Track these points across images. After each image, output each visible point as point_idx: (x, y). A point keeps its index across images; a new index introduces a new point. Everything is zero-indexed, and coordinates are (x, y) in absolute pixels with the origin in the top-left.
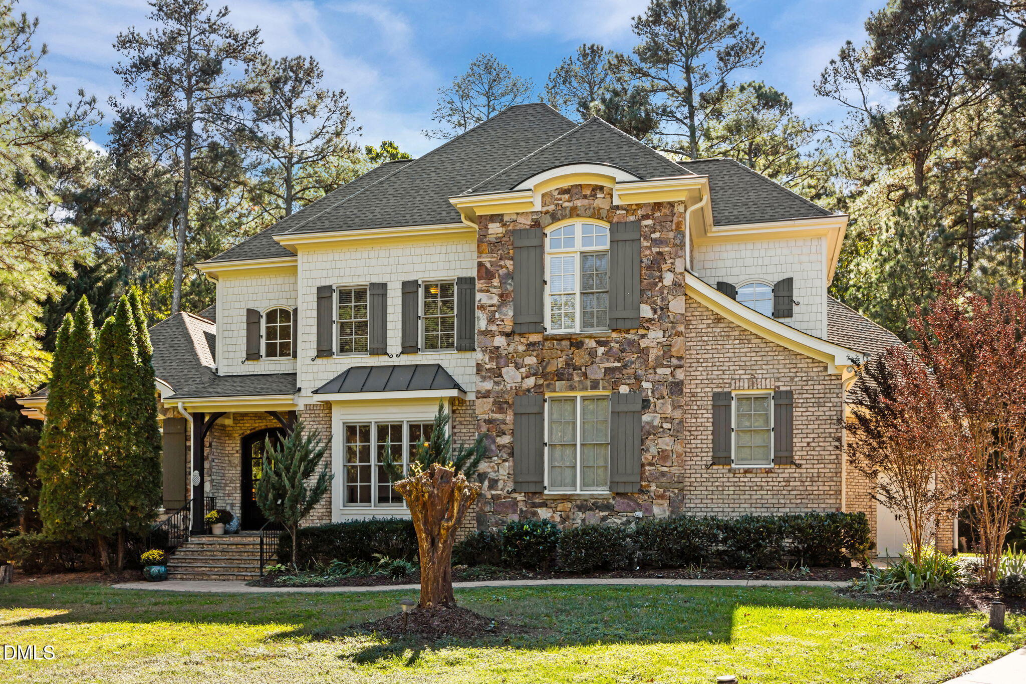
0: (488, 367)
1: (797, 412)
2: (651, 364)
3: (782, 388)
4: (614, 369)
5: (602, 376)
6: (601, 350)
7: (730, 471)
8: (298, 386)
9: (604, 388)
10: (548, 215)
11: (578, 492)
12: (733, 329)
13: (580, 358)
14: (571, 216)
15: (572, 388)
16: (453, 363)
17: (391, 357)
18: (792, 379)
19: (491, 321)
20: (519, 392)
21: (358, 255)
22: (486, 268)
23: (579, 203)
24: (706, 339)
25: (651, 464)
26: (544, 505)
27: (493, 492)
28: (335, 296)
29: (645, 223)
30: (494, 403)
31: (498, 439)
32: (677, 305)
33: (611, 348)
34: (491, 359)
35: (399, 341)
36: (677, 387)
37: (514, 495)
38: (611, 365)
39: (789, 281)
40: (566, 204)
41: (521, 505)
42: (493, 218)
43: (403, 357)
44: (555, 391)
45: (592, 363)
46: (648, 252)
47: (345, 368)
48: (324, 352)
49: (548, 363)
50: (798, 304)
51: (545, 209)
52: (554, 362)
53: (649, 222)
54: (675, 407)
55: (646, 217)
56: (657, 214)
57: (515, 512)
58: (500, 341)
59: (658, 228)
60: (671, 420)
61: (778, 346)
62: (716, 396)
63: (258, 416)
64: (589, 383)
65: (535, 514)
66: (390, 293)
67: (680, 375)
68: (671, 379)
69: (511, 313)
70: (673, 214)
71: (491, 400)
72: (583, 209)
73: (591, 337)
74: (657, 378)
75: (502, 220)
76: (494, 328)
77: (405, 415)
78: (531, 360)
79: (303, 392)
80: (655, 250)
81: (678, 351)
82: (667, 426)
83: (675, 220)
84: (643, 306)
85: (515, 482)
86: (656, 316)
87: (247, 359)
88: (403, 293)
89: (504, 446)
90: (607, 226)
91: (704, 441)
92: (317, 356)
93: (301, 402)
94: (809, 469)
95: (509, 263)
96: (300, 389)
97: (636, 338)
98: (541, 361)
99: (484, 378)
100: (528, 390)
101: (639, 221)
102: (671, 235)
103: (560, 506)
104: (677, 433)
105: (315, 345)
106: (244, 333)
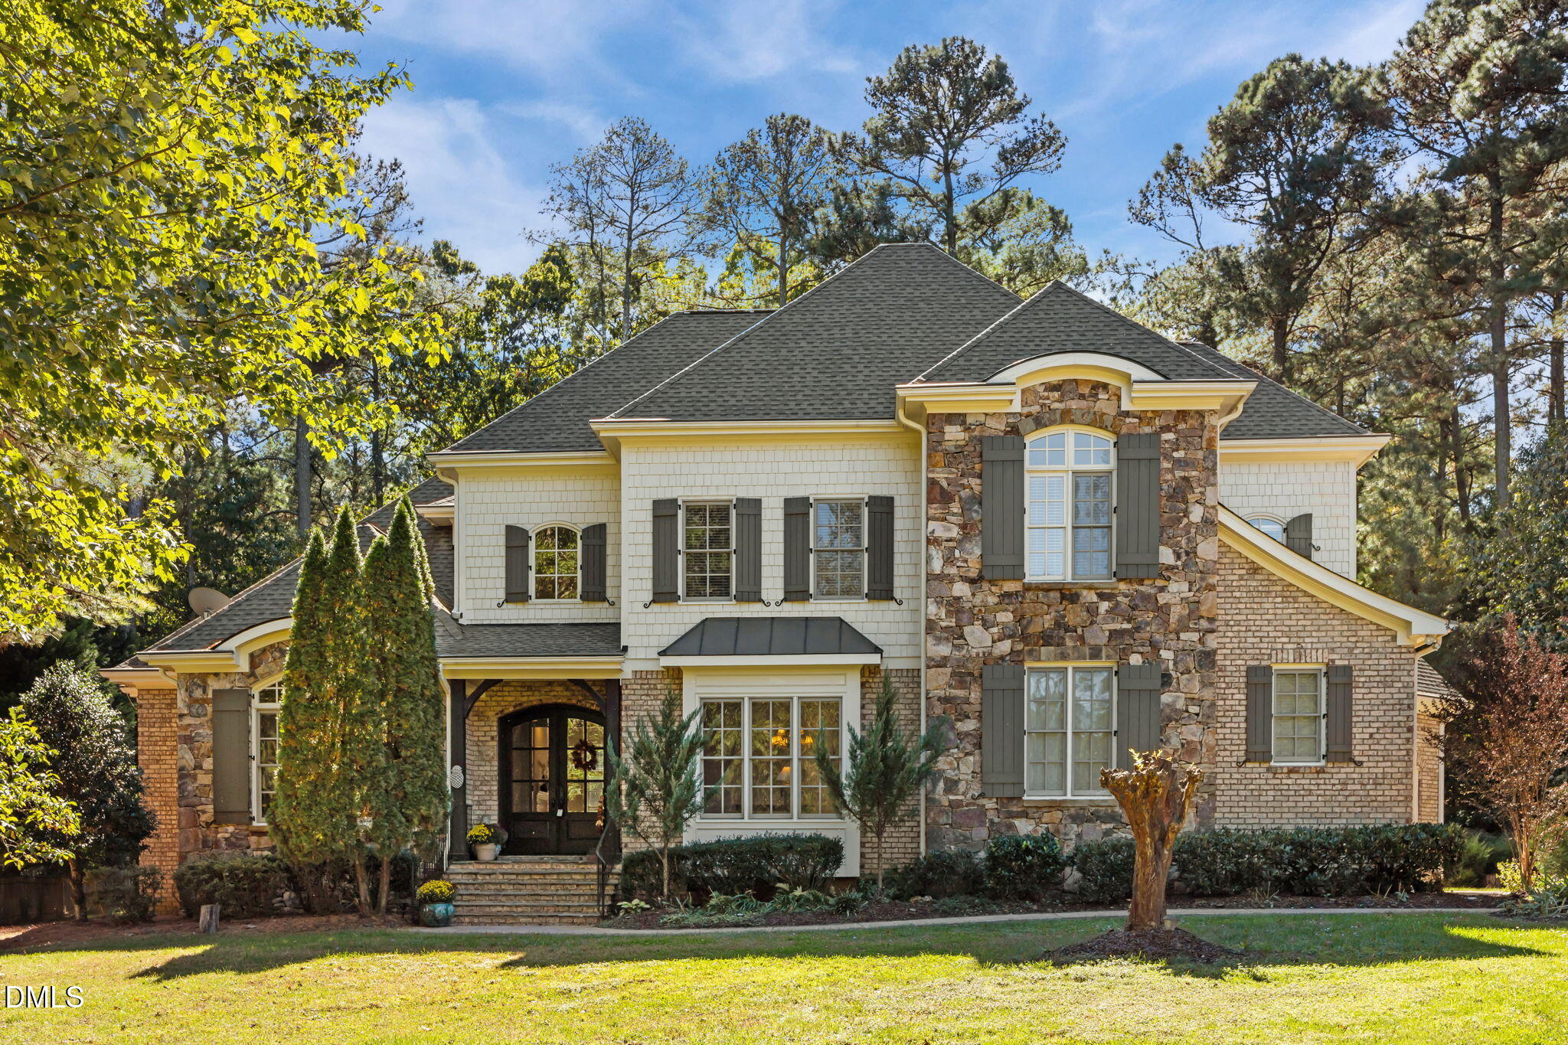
0: (943, 624)
1: (1357, 694)
2: (1173, 626)
3: (1338, 663)
4: (1121, 633)
5: (1105, 641)
6: (1104, 606)
7: (1269, 770)
8: (623, 643)
9: (1108, 657)
10: (1030, 419)
11: (1069, 797)
12: (1274, 583)
13: (1074, 616)
14: (1062, 422)
15: (1064, 657)
16: (861, 617)
17: (768, 605)
18: (1351, 650)
19: (949, 560)
20: (987, 659)
21: (717, 456)
22: (942, 487)
23: (1074, 404)
24: (1237, 594)
26: (1024, 815)
27: (952, 797)
28: (681, 515)
29: (1165, 436)
30: (953, 674)
31: (959, 724)
32: (1207, 550)
33: (1118, 604)
34: (949, 613)
35: (780, 583)
36: (1207, 659)
37: (982, 801)
38: (1118, 626)
39: (1307, 518)
40: (1056, 405)
41: (991, 815)
42: (951, 418)
43: (787, 606)
44: (1039, 660)
45: (1092, 623)
46: (1169, 477)
47: (697, 619)
48: (663, 594)
49: (1030, 622)
50: (1318, 549)
51: (1026, 410)
52: (1038, 620)
53: (1170, 436)
54: (1204, 684)
55: (1166, 429)
56: (1182, 426)
57: (982, 824)
58: (961, 589)
59: (1183, 445)
60: (1199, 702)
61: (1333, 606)
62: (1250, 670)
63: (529, 686)
64: (1087, 650)
65: (1011, 827)
66: (766, 514)
67: (1212, 642)
68: (1199, 647)
69: (978, 552)
70: (1203, 427)
71: (949, 670)
72: (1079, 414)
73: (1090, 588)
74: (1180, 646)
75: (963, 423)
77: (795, 689)
78: (1006, 617)
79: (631, 653)
80: (1179, 474)
81: (1209, 610)
82: (1194, 709)
83: (1206, 435)
84: (1161, 548)
85: (983, 783)
86: (1179, 563)
87: (507, 601)
88: (786, 515)
89: (967, 734)
90: (1112, 438)
91: (1233, 729)
92: (654, 601)
93: (627, 669)
94: (1372, 768)
95: (975, 482)
96: (625, 649)
97: (1153, 591)
98: (1019, 619)
99: (939, 640)
100: (1002, 658)
101: (1157, 434)
102: (1200, 455)
103: (1046, 817)
104: (1207, 719)
105: (649, 585)
106: (501, 562)
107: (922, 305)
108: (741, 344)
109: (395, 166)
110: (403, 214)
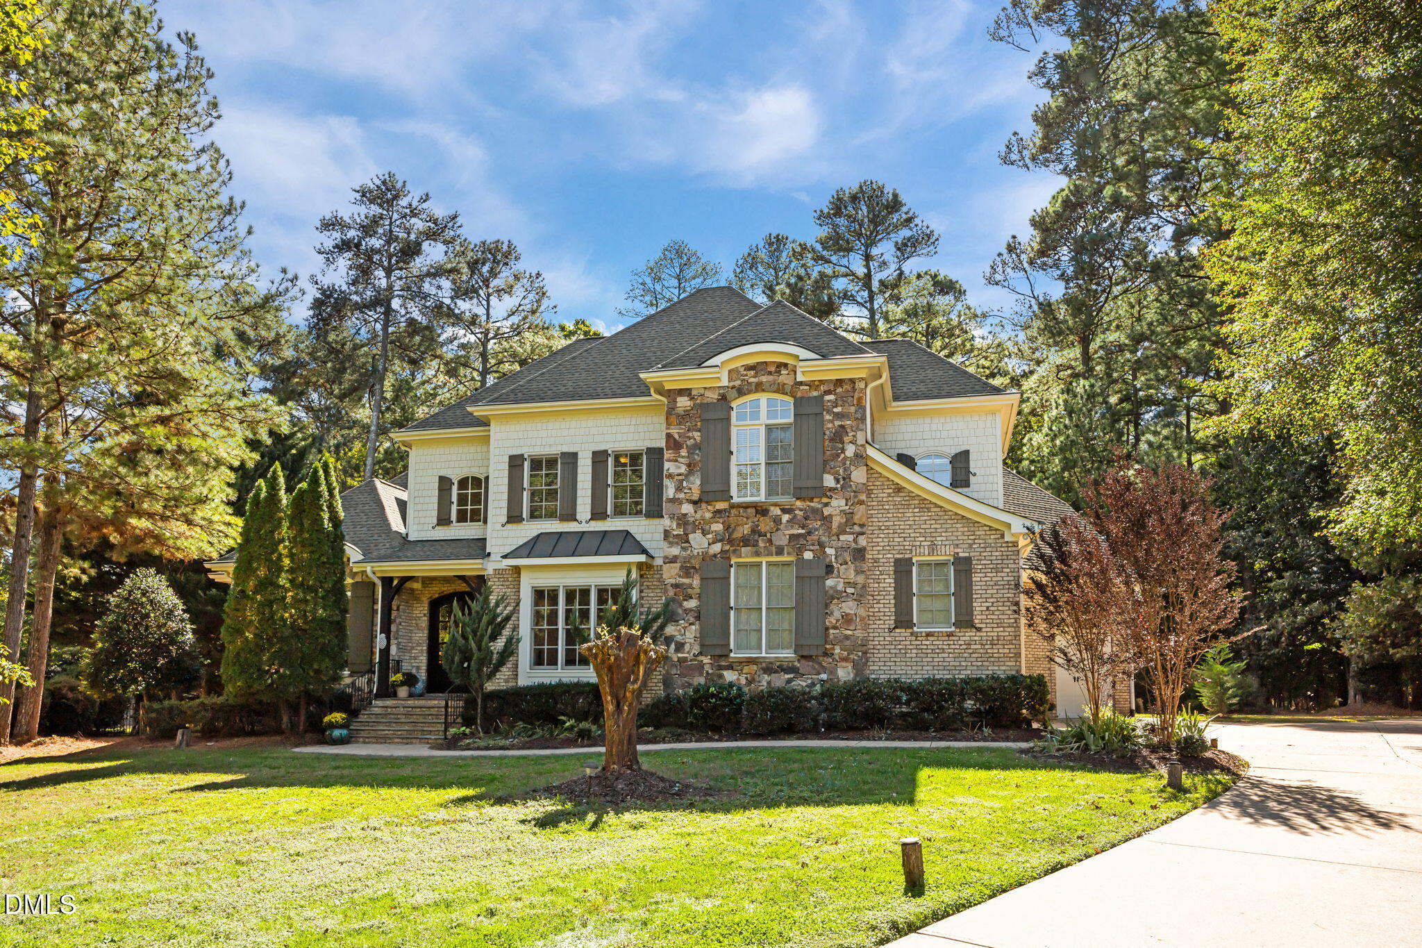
0: (675, 533)
1: (976, 577)
2: (835, 531)
3: (961, 555)
4: (800, 535)
5: (786, 542)
6: (786, 517)
7: (912, 634)
8: (487, 551)
9: (789, 554)
10: (734, 390)
11: (764, 655)
12: (913, 498)
13: (765, 525)
14: (757, 391)
15: (757, 554)
16: (642, 529)
17: (580, 523)
18: (970, 546)
19: (679, 489)
20: (706, 557)
21: (550, 425)
22: (675, 439)
23: (764, 379)
24: (887, 507)
25: (835, 628)
26: (730, 667)
27: (680, 655)
28: (527, 465)
29: (828, 398)
30: (682, 568)
31: (685, 603)
32: (859, 475)
33: (795, 516)
34: (678, 525)
35: (589, 508)
36: (859, 554)
37: (701, 658)
38: (795, 532)
39: (967, 453)
40: (752, 380)
41: (707, 667)
42: (681, 392)
43: (592, 523)
44: (740, 557)
45: (777, 530)
46: (830, 425)
47: (535, 533)
48: (514, 517)
49: (734, 530)
50: (975, 475)
51: (732, 384)
52: (741, 529)
53: (831, 397)
54: (857, 572)
55: (828, 392)
56: (839, 390)
57: (701, 674)
58: (687, 508)
59: (840, 403)
60: (854, 585)
61: (956, 514)
62: (897, 561)
63: (446, 580)
64: (774, 549)
65: (721, 676)
66: (580, 463)
67: (862, 541)
68: (853, 545)
69: (698, 482)
70: (854, 389)
71: (678, 565)
72: (768, 384)
73: (775, 505)
74: (840, 545)
75: (690, 394)
76: (681, 496)
77: (594, 580)
78: (717, 527)
79: (492, 557)
80: (837, 423)
81: (860, 519)
82: (850, 590)
83: (856, 395)
84: (826, 476)
85: (702, 645)
86: (838, 486)
87: (438, 524)
88: (593, 462)
89: (691, 610)
90: (791, 400)
91: (886, 605)
92: (508, 522)
93: (490, 567)
94: (988, 633)
95: (697, 435)
96: (489, 554)
97: (820, 506)
98: (727, 528)
99: (671, 544)
100: (715, 556)
101: (822, 396)
102: (853, 409)
103: (746, 669)
104: (859, 598)
105: (505, 511)
106: (435, 500)
109: (538, 275)
110: (545, 303)
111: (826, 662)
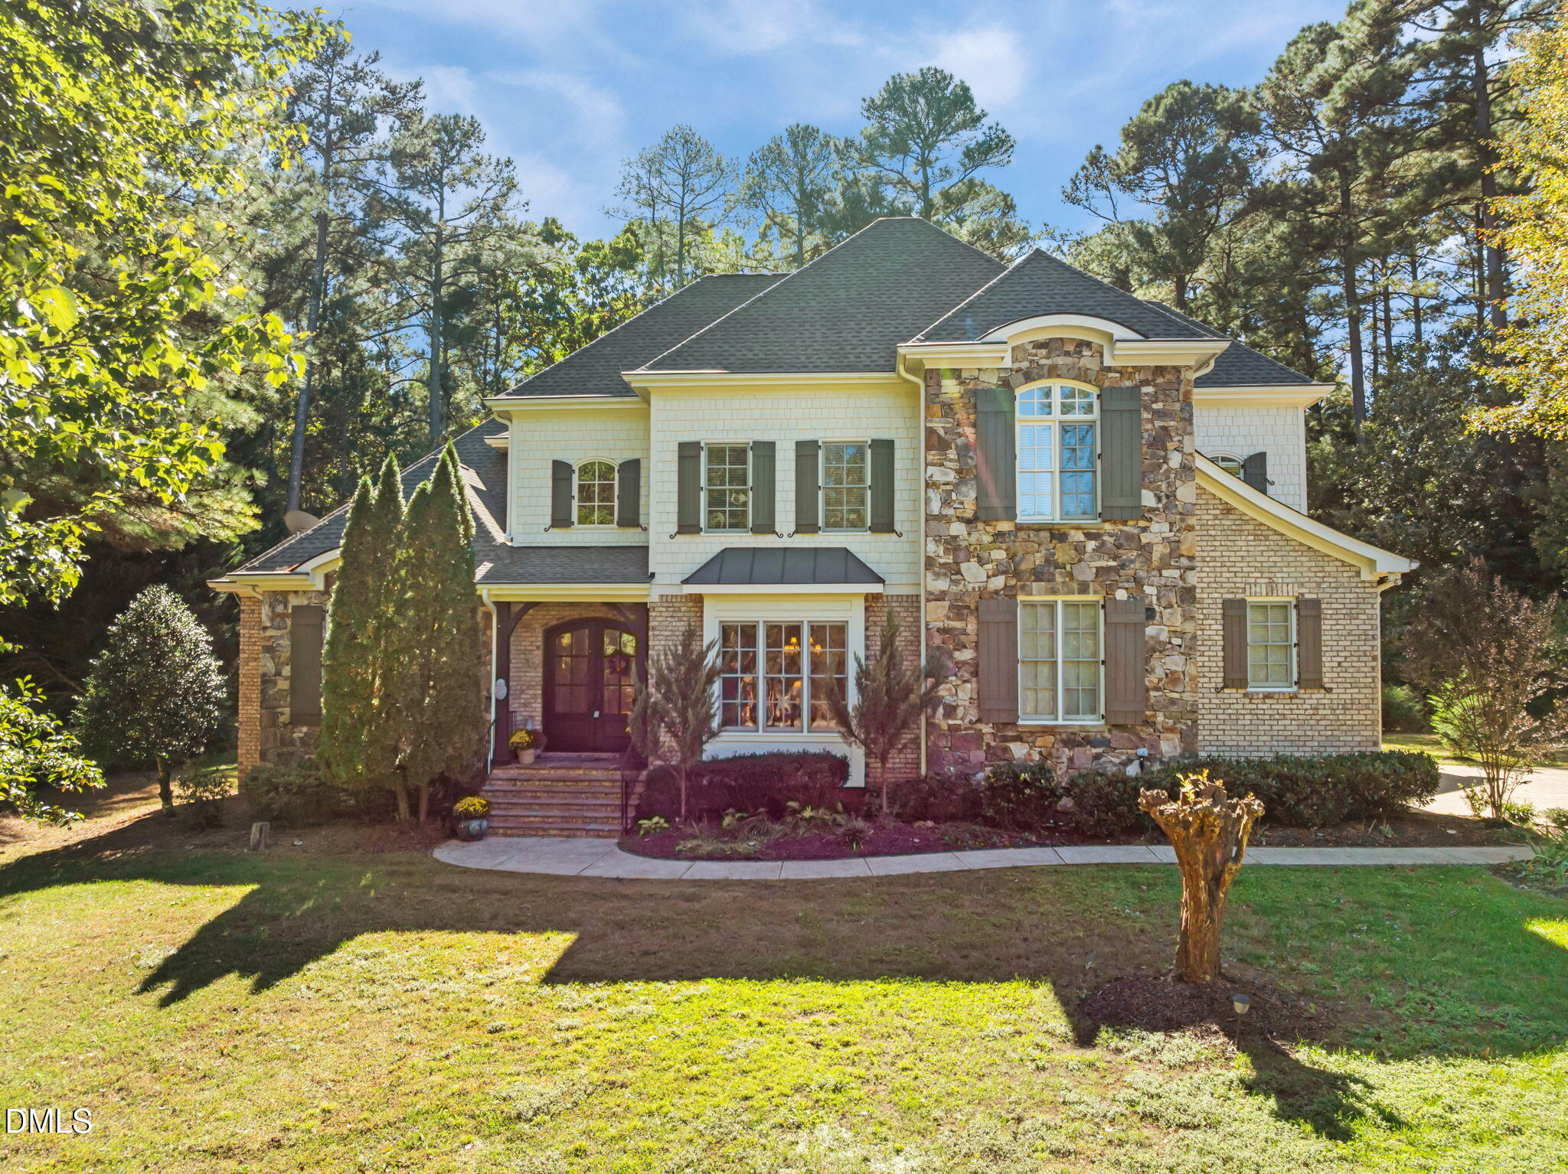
0: (942, 561)
1: (1326, 625)
2: (1155, 564)
3: (1307, 596)
4: (1109, 569)
5: (1092, 577)
6: (1091, 545)
7: (1245, 695)
8: (651, 570)
9: (1095, 592)
10: (1020, 374)
11: (1060, 722)
12: (1247, 523)
13: (1063, 554)
14: (1050, 376)
15: (1052, 592)
16: (865, 547)
17: (781, 536)
18: (1319, 585)
19: (946, 502)
20: (983, 594)
22: (939, 436)
23: (1060, 361)
24: (1213, 533)
25: (1157, 689)
26: (1019, 738)
27: (951, 722)
28: (703, 455)
29: (1145, 390)
30: (951, 607)
31: (957, 654)
32: (1185, 493)
33: (1103, 543)
34: (946, 551)
35: (792, 517)
36: (1188, 595)
37: (979, 726)
38: (1103, 564)
39: (1262, 457)
40: (1044, 362)
41: (988, 739)
42: (947, 374)
43: (797, 536)
44: (1031, 594)
45: (1080, 561)
46: (1149, 426)
47: (718, 549)
48: (687, 526)
49: (1023, 558)
50: (1272, 483)
51: (1016, 366)
52: (1030, 557)
53: (1150, 389)
54: (1188, 617)
55: (1146, 383)
56: (1160, 380)
57: (979, 747)
58: (958, 529)
59: (1162, 397)
60: (1182, 634)
61: (1301, 544)
62: (1227, 603)
64: (1075, 586)
65: (1006, 750)
66: (779, 456)
67: (1192, 578)
68: (1181, 583)
69: (973, 495)
70: (1179, 382)
71: (947, 604)
72: (1065, 369)
73: (1077, 528)
74: (1163, 582)
75: (959, 377)
76: (950, 512)
77: (805, 614)
78: (999, 555)
79: (659, 579)
80: (1158, 424)
81: (1190, 549)
82: (1176, 641)
83: (1183, 388)
84: (1144, 492)
85: (980, 710)
86: (1160, 505)
87: (552, 526)
88: (798, 456)
89: (965, 663)
90: (1095, 391)
91: (1212, 657)
92: (679, 532)
93: (655, 594)
94: (1339, 695)
95: (969, 431)
96: (653, 575)
97: (1136, 531)
98: (1012, 557)
99: (937, 575)
100: (997, 592)
101: (1137, 388)
102: (1177, 406)
103: (1040, 741)
104: (1189, 651)
105: (675, 518)
106: (548, 492)
107: (916, 270)
108: (759, 304)
109: (509, 163)
111: (1146, 732)
